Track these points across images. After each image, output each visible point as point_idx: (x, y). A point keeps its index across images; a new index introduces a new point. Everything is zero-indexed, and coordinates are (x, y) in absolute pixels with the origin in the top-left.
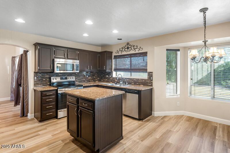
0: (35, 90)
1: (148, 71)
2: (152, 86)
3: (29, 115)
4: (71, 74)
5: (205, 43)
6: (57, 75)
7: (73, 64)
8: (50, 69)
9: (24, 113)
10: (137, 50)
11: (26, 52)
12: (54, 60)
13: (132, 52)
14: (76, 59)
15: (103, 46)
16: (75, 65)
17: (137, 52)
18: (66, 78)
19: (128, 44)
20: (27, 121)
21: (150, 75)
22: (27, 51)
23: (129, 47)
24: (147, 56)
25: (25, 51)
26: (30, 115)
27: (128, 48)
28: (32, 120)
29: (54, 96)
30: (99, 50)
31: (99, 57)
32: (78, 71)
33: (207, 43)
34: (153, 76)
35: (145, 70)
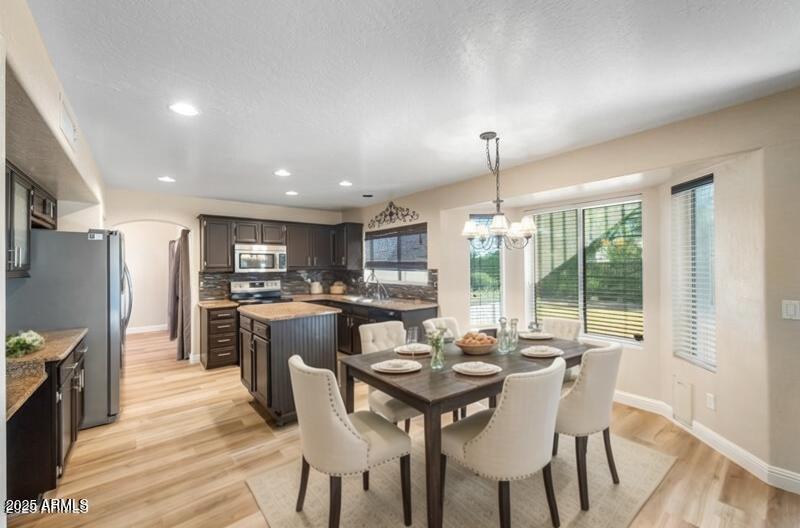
0: (201, 308)
1: (429, 267)
2: (436, 301)
3: (191, 356)
4: (270, 276)
5: (498, 206)
6: (243, 277)
7: (273, 255)
8: (226, 265)
9: (183, 354)
10: (408, 218)
11: (185, 233)
12: (234, 247)
13: (399, 223)
14: (281, 244)
15: (345, 210)
16: (278, 257)
17: (408, 223)
18: (262, 285)
19: (391, 204)
20: (187, 367)
21: (433, 276)
22: (188, 231)
23: (394, 211)
24: (426, 232)
25: (184, 231)
26: (194, 356)
27: (391, 214)
28: (195, 365)
29: (232, 320)
30: (337, 220)
31: (334, 236)
32: (285, 270)
33: (501, 204)
34: (439, 278)
35: (422, 266)
